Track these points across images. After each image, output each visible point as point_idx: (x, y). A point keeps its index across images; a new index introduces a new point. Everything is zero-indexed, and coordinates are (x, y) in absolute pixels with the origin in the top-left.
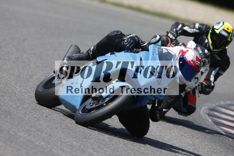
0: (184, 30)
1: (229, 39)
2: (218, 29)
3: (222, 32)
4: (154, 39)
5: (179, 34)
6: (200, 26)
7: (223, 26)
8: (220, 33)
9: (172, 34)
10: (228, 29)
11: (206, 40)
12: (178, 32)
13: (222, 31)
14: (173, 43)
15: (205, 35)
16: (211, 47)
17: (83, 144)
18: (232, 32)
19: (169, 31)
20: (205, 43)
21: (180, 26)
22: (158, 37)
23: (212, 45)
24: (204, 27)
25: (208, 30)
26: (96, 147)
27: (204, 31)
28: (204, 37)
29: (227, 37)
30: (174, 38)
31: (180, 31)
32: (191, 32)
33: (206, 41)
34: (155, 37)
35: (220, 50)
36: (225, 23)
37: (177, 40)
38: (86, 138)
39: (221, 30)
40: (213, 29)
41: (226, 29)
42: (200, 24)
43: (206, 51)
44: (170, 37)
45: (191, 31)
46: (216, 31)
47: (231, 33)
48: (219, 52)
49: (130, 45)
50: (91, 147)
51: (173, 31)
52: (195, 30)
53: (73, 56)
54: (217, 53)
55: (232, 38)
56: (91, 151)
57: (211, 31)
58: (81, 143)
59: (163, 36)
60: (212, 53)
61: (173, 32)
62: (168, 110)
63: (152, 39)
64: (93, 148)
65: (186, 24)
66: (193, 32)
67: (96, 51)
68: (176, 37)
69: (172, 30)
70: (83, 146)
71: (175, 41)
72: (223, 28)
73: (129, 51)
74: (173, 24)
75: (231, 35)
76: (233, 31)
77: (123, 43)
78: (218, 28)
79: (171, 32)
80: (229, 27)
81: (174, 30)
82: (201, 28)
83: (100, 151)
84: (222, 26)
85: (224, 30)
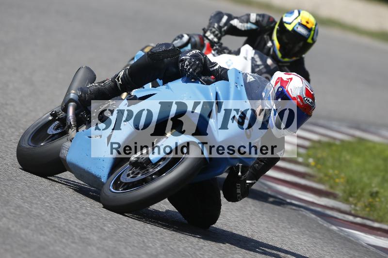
0: (231, 25)
1: (310, 41)
2: (290, 24)
3: (297, 28)
4: (179, 40)
5: (223, 33)
6: (258, 18)
7: (298, 18)
8: (293, 30)
9: (213, 33)
10: (307, 22)
11: (268, 42)
12: (223, 29)
13: (298, 26)
14: (215, 48)
15: (267, 33)
16: (279, 55)
17: (5, 190)
18: (315, 28)
19: (206, 28)
20: (266, 47)
21: (225, 19)
22: (186, 38)
23: (280, 50)
24: (266, 20)
25: (272, 25)
26: (27, 195)
27: (265, 27)
28: (265, 36)
29: (307, 37)
30: (216, 40)
31: (225, 28)
32: (243, 29)
33: (269, 44)
34: (181, 37)
35: (294, 59)
36: (302, 12)
37: (222, 44)
38: (11, 180)
39: (296, 25)
40: (282, 23)
41: (304, 23)
42: (258, 15)
43: (269, 62)
44: (210, 38)
45: (244, 26)
46: (287, 26)
47: (313, 29)
48: (291, 63)
49: (194, 70)
50: (19, 195)
51: (214, 28)
52: (249, 26)
53: (89, 88)
54: (288, 64)
55: (314, 37)
56: (20, 202)
57: (278, 27)
58: (3, 188)
59: (194, 36)
60: (280, 64)
61: (214, 30)
62: (255, 181)
63: (175, 40)
64: (22, 196)
65: (234, 15)
66: (246, 29)
67: (130, 79)
68: (219, 39)
69: (212, 26)
70: (5, 193)
71: (218, 44)
72: (298, 20)
73: (193, 80)
74: (213, 15)
75: (312, 32)
76: (316, 25)
77: (183, 66)
78: (290, 21)
79: (211, 30)
80: (309, 19)
81: (216, 25)
82: (261, 21)
83: (34, 202)
84: (296, 18)
85: (300, 24)
